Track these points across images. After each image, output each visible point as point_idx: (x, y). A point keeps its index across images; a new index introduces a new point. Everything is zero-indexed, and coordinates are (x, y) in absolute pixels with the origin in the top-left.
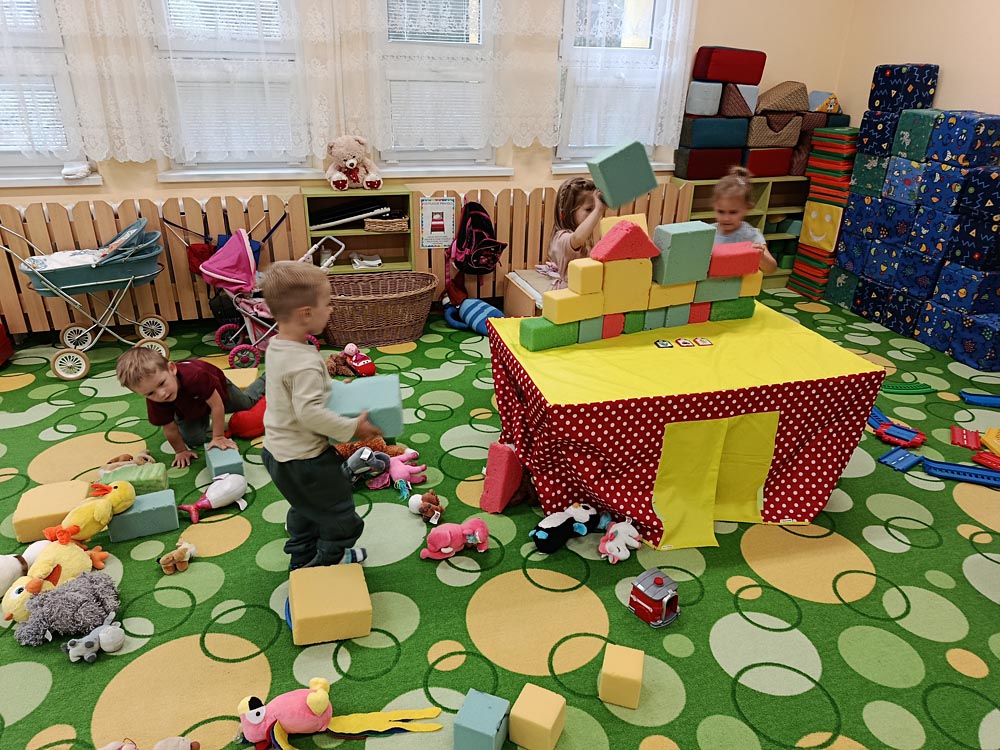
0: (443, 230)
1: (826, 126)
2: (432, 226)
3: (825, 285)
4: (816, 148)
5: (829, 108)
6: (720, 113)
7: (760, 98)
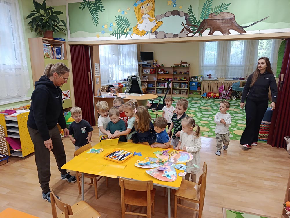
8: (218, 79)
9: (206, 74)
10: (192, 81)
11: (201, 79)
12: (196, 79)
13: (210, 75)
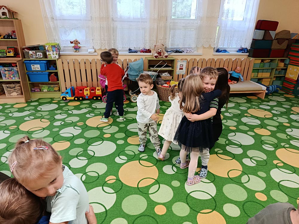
0: (182, 69)
1: (295, 43)
2: (180, 68)
3: (293, 90)
4: (292, 49)
5: (297, 38)
6: (263, 39)
7: (276, 35)
8: (95, 51)
9: (67, 41)
10: (31, 59)
11: (55, 53)
12: (40, 54)
13: (76, 42)
